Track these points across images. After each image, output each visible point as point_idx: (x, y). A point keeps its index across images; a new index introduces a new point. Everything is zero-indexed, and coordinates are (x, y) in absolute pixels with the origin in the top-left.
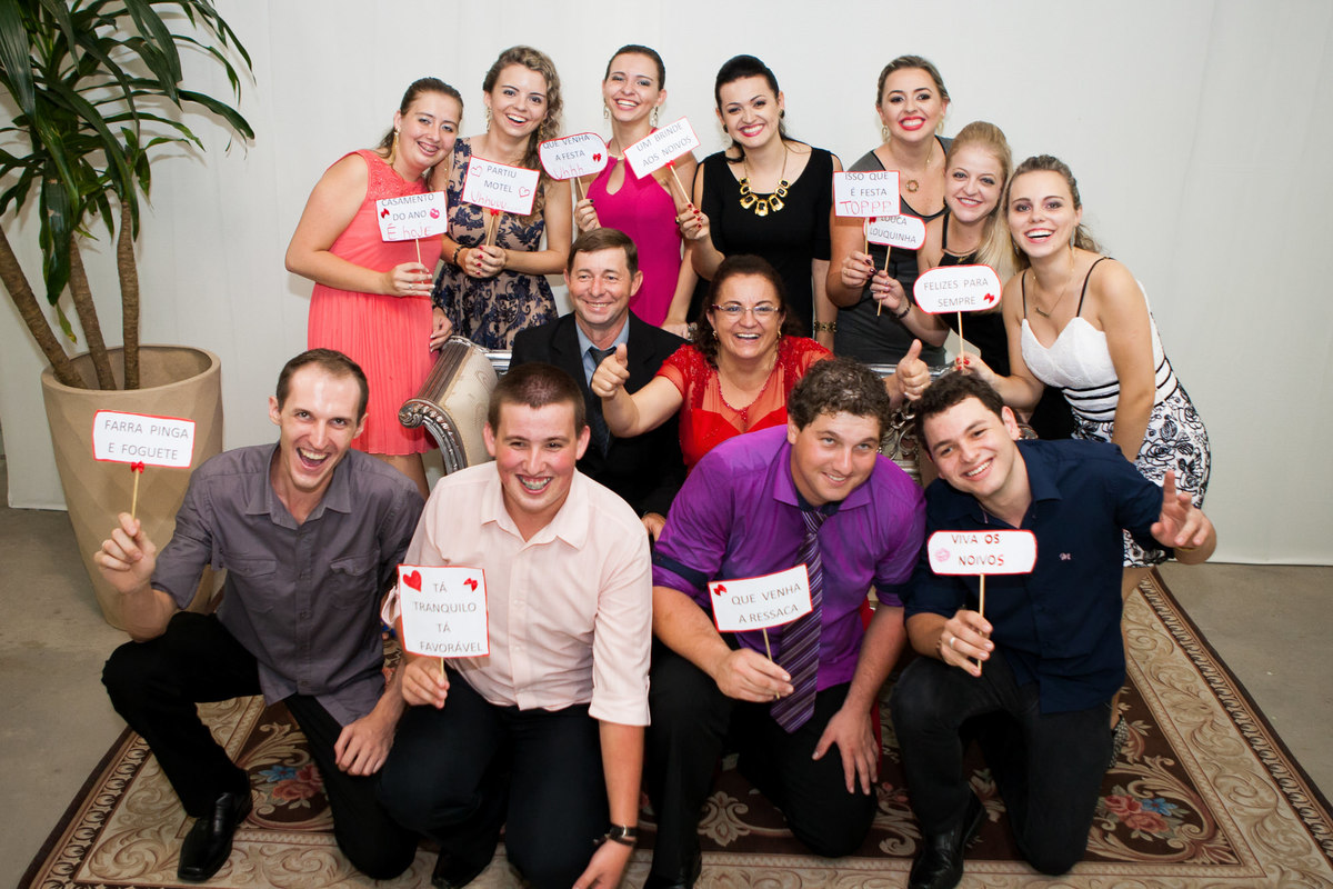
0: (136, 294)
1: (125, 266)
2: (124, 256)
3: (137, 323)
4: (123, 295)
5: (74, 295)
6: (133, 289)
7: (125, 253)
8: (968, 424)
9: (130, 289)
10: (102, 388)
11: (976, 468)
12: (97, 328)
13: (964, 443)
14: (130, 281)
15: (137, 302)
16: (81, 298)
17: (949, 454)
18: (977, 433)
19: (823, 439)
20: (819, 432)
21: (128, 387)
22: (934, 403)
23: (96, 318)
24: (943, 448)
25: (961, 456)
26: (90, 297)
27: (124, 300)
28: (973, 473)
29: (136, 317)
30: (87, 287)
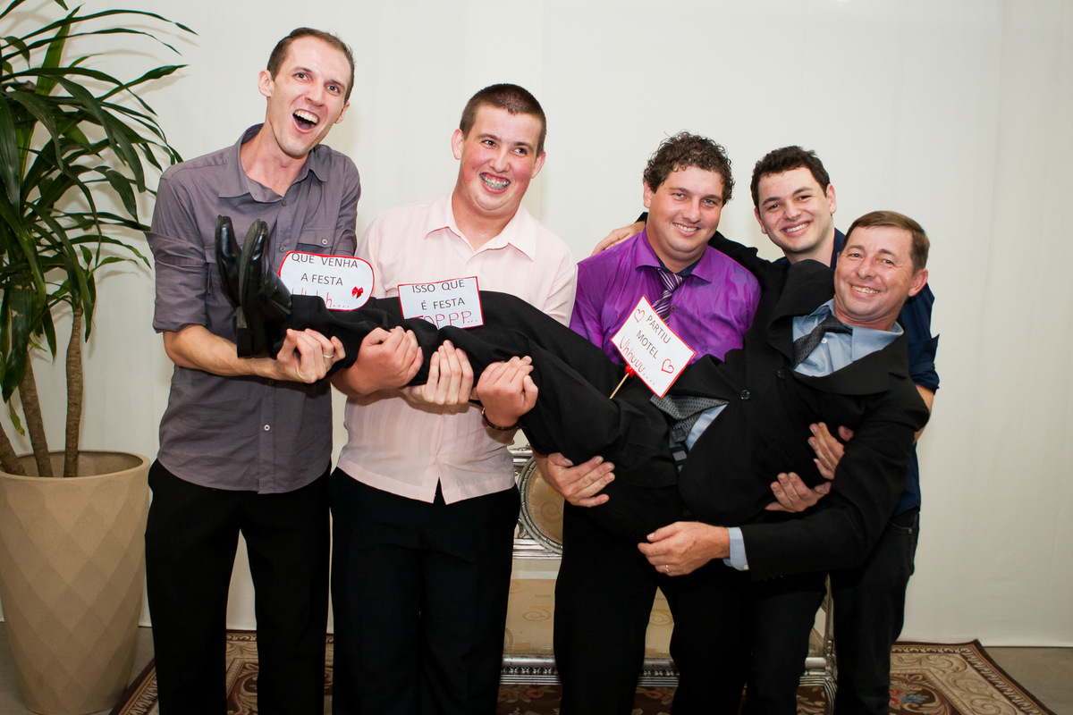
0: (80, 394)
1: (73, 368)
2: (73, 359)
3: (79, 421)
4: (68, 394)
5: (23, 397)
6: (77, 388)
7: (75, 356)
8: (797, 188)
9: (75, 388)
10: (41, 475)
11: (795, 226)
12: (40, 426)
13: (789, 202)
14: (77, 382)
15: (81, 402)
16: (29, 398)
17: (776, 209)
18: (804, 197)
19: (674, 194)
20: (671, 189)
21: (66, 475)
22: (773, 164)
23: (41, 418)
24: (772, 203)
25: (785, 212)
26: (37, 400)
27: (69, 398)
28: (791, 230)
29: (79, 415)
30: (35, 390)
